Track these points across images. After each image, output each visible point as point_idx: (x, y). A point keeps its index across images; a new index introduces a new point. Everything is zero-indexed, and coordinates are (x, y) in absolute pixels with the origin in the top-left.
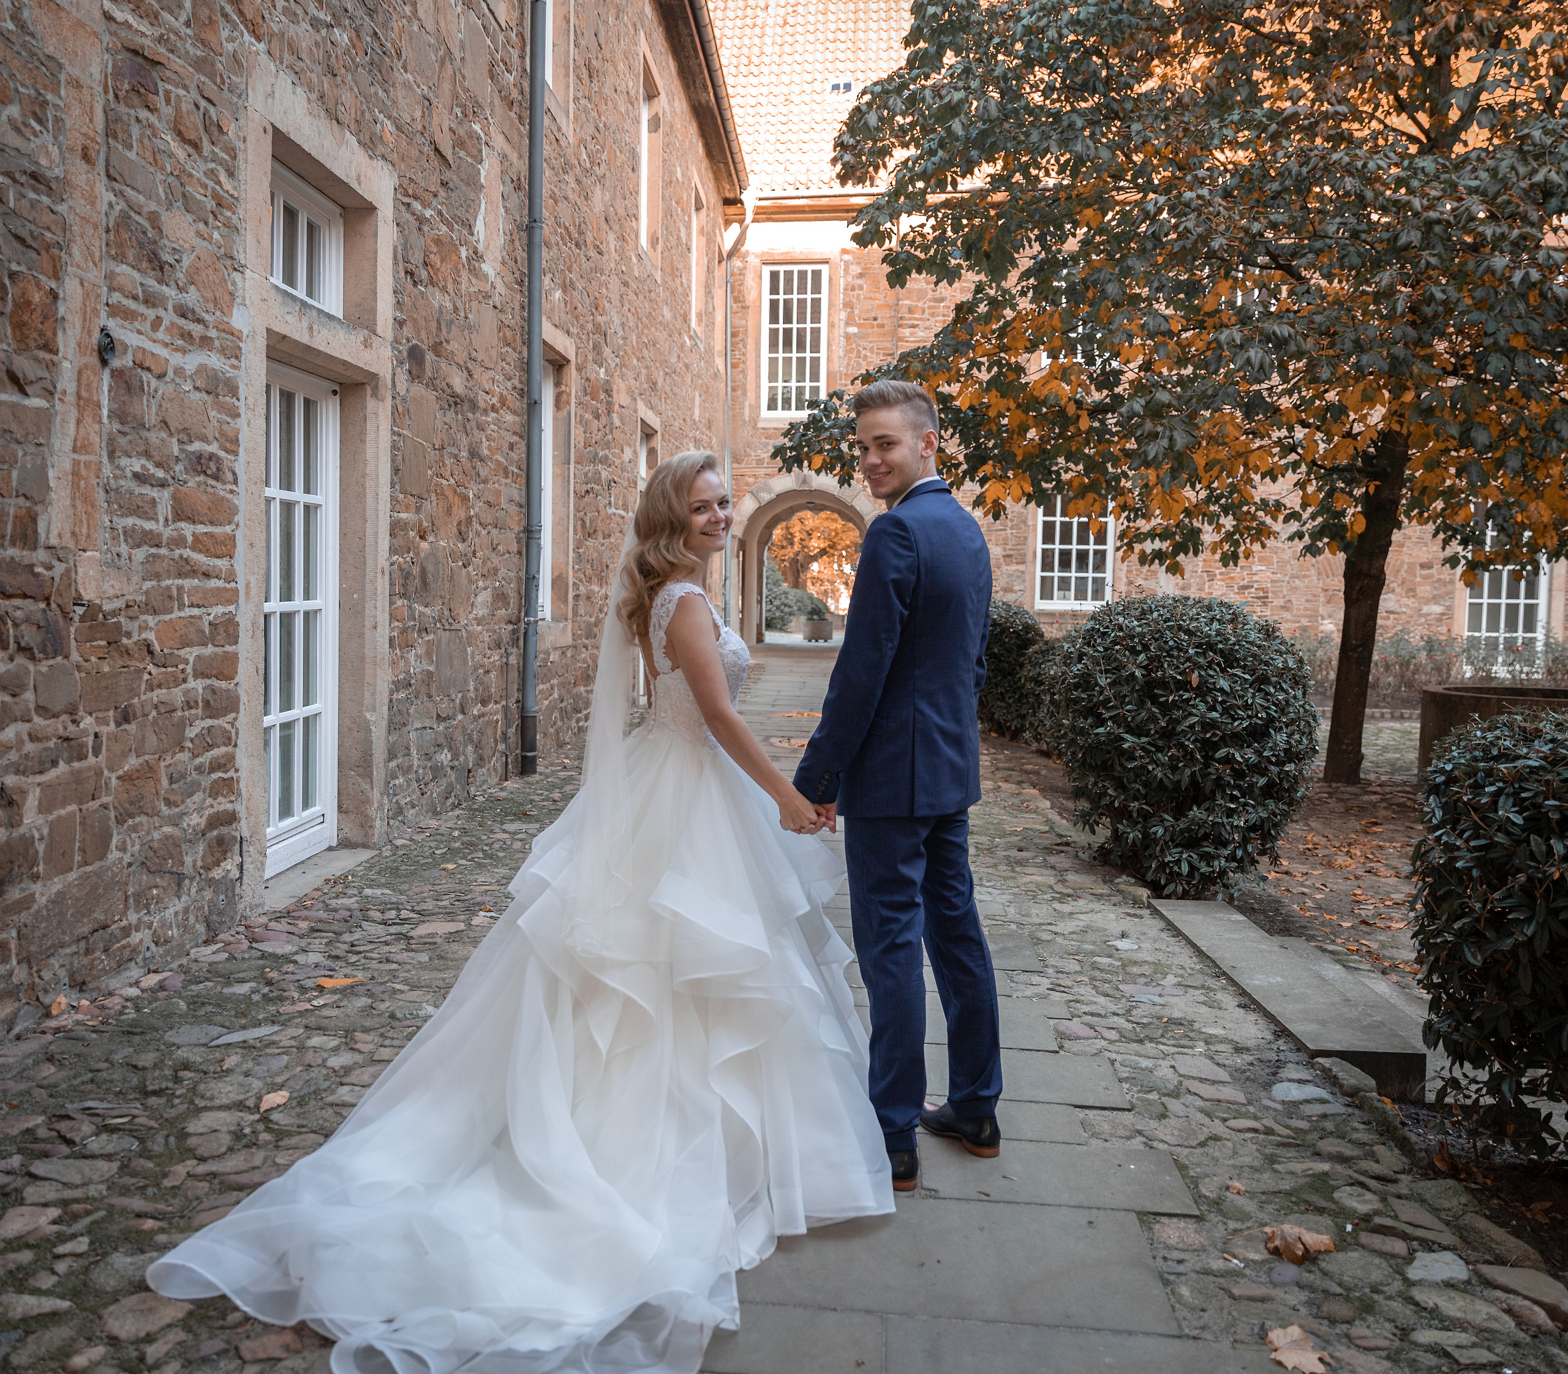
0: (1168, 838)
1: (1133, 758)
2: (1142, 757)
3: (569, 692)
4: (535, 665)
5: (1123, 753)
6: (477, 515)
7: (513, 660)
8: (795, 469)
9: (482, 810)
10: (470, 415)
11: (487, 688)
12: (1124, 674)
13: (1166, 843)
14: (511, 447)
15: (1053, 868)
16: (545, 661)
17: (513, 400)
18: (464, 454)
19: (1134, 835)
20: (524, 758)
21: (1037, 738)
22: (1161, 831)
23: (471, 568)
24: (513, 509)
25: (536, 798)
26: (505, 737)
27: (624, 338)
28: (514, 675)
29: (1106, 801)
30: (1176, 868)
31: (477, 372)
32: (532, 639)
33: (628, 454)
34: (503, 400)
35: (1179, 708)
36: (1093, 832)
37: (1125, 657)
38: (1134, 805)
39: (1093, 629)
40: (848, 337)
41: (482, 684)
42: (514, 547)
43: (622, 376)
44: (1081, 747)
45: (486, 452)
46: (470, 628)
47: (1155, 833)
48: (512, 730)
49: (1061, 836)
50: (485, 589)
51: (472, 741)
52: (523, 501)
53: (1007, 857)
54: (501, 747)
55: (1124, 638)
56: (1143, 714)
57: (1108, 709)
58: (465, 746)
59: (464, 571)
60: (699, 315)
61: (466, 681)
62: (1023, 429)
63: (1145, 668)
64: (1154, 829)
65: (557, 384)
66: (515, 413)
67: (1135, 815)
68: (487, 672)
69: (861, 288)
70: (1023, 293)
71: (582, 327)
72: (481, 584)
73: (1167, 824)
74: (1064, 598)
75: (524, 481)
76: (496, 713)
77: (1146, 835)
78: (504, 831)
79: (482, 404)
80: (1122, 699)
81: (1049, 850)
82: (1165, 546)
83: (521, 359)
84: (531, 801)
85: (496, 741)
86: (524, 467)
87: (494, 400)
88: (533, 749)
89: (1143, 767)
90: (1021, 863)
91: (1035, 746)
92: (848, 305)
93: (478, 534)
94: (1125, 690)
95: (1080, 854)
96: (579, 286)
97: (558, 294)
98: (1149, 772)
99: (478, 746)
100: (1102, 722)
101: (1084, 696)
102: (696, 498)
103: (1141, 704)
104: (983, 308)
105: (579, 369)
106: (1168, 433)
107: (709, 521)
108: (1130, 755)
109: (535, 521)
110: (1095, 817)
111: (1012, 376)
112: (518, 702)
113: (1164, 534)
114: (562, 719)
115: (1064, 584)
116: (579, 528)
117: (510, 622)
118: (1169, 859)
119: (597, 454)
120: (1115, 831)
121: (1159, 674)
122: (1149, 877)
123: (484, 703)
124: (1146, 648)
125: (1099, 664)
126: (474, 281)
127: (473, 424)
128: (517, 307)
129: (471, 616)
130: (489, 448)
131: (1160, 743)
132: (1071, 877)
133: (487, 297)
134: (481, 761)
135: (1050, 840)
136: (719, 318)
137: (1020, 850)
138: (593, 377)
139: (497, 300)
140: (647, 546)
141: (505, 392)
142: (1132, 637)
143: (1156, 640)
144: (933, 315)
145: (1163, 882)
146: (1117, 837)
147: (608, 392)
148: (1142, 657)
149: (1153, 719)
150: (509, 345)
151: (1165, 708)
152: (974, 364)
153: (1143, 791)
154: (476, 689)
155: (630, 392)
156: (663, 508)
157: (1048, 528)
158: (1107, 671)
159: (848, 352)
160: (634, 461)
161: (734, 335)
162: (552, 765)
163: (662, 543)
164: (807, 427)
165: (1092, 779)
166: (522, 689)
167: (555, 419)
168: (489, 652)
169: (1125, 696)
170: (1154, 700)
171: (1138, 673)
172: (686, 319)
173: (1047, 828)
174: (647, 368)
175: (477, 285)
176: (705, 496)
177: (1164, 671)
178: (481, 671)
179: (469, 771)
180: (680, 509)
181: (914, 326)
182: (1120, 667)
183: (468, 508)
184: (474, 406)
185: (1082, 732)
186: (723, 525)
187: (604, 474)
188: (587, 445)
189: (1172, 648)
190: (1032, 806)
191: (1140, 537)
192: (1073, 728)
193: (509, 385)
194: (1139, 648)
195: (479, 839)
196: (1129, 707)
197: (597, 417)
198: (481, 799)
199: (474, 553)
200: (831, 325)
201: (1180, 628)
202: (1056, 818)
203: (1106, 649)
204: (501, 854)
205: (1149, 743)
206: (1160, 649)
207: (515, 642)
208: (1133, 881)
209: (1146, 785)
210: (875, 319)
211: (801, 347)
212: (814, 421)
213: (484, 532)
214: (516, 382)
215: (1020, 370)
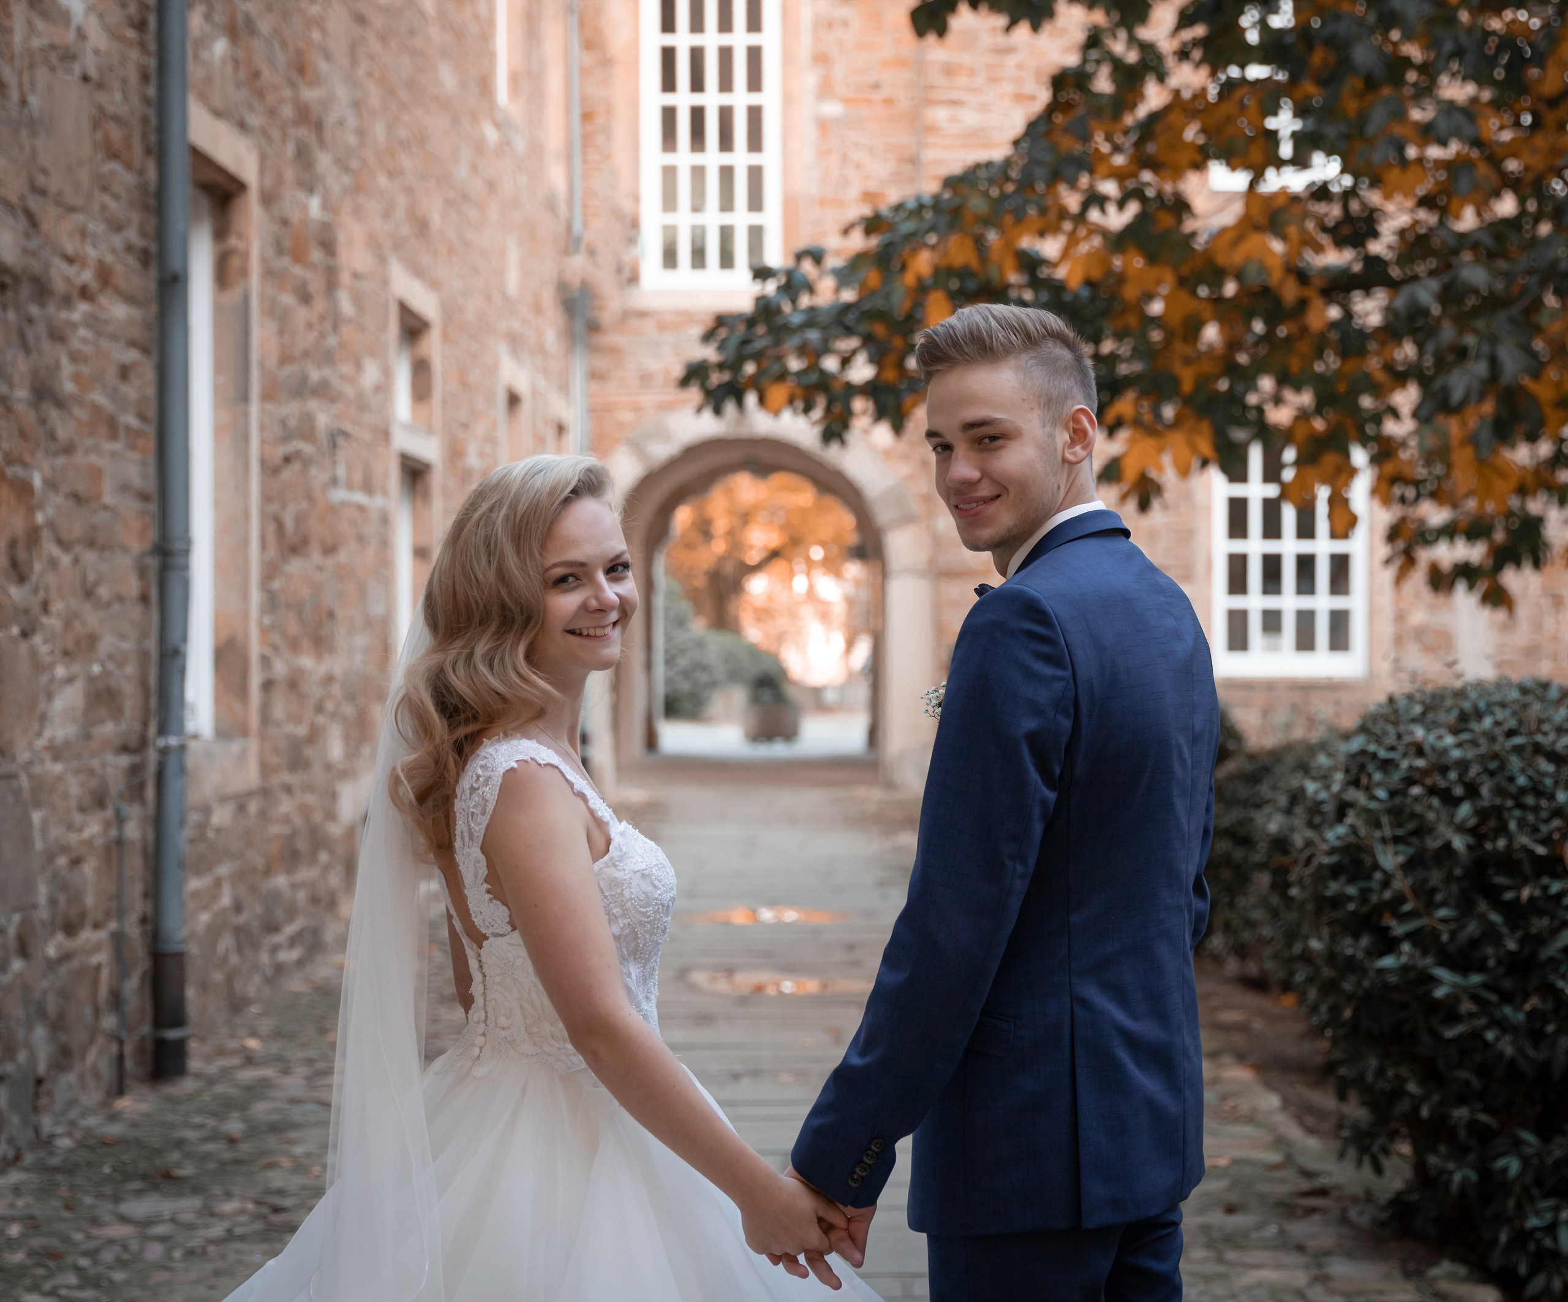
0: (1529, 1179)
1: (1453, 1017)
2: (1472, 1015)
3: (253, 889)
4: (181, 840)
5: (1434, 1007)
6: (51, 524)
7: (133, 831)
8: (730, 408)
9: (68, 1169)
10: (34, 310)
11: (76, 897)
12: (1433, 844)
13: (1526, 1189)
14: (124, 372)
15: (1300, 1248)
16: (202, 827)
17: (126, 271)
18: (22, 393)
19: (1460, 1176)
20: (160, 1045)
21: (1241, 951)
22: (1514, 1166)
23: (37, 639)
24: (129, 506)
25: (190, 1134)
26: (116, 1000)
27: (361, 133)
28: (135, 865)
29: (1403, 1106)
30: (1548, 1242)
31: (49, 215)
32: (173, 785)
33: (371, 374)
34: (104, 275)
35: (1542, 913)
36: (1378, 1169)
37: (1433, 810)
38: (1461, 1113)
39: (1363, 752)
40: (823, 125)
41: (64, 887)
42: (133, 587)
43: (358, 212)
44: (1350, 997)
45: (69, 387)
46: (38, 769)
47: (1505, 1170)
48: (132, 985)
49: (1308, 1174)
50: (70, 680)
51: (42, 1014)
52: (151, 486)
53: (1205, 1229)
54: (109, 1022)
55: (1426, 772)
56: (1472, 928)
57: (1403, 918)
58: (30, 1027)
59: (23, 647)
60: (514, 80)
61: (29, 886)
62: (1193, 328)
63: (1473, 831)
64: (1501, 1163)
65: (221, 233)
66: (130, 299)
67: (1462, 1134)
68: (76, 862)
69: (845, 24)
70: (1183, 54)
71: (272, 113)
72: (60, 671)
73: (1527, 1151)
74: (1274, 648)
75: (151, 444)
76: (97, 948)
77: (1486, 1174)
78: (124, 1219)
79: (59, 286)
80: (1427, 897)
81: (1287, 1209)
82: (1474, 553)
83: (143, 188)
84: (180, 1144)
85: (97, 1012)
86: (152, 412)
87: (87, 276)
88: (179, 1021)
89: (1476, 1035)
90: (1234, 1240)
91: (1232, 966)
92: (821, 59)
93: (53, 563)
94: (1435, 877)
95: (1353, 1213)
96: (265, 26)
97: (220, 47)
98: (1487, 1045)
99: (58, 1025)
100: (1389, 945)
101: (1352, 890)
102: (557, 557)
103: (1466, 907)
104: (1103, 84)
105: (268, 199)
106: (1486, 349)
107: (584, 607)
108: (1448, 1011)
109: (176, 530)
110: (1381, 1141)
111: (1166, 220)
112: (144, 920)
113: (1475, 531)
114: (240, 950)
115: (1272, 621)
116: (271, 538)
117: (125, 749)
118: (1533, 1222)
119: (304, 379)
120: (1420, 1167)
121: (1501, 843)
122: (1496, 1260)
123: (70, 928)
124: (1472, 791)
125: (1378, 825)
126: (40, 24)
127: (41, 328)
128: (133, 78)
129: (41, 743)
130: (77, 378)
131: (1507, 984)
132: (1340, 1268)
133: (69, 56)
134: (64, 1057)
135: (1288, 1184)
136: (554, 82)
137: (1230, 1210)
138: (295, 216)
139: (90, 64)
140: (452, 653)
141: (109, 258)
142: (1444, 770)
143: (1492, 774)
144: (994, 80)
145: (1523, 1269)
146: (1424, 1178)
147: (328, 246)
148: (1465, 810)
149: (1491, 935)
150: (114, 156)
151: (1516, 913)
152: (1096, 199)
153: (1476, 1083)
154: (53, 902)
155: (374, 244)
156: (487, 575)
157: (1238, 509)
158: (1396, 840)
159: (823, 153)
160: (384, 388)
161: (587, 117)
162: (221, 1052)
163: (481, 649)
164: (751, 322)
165: (1373, 1063)
166: (154, 891)
167: (218, 309)
168: (78, 818)
169: (1434, 891)
170: (1493, 895)
171: (1459, 843)
172: (486, 85)
173: (1275, 1157)
174: (409, 191)
175: (45, 34)
176: (576, 554)
177: (1510, 837)
178: (62, 861)
179: (39, 1082)
180: (524, 579)
181: (954, 103)
182: (1423, 830)
183: (31, 511)
184: (42, 290)
185: (1351, 966)
186: (614, 616)
187: (323, 419)
188: (285, 359)
189: (1523, 791)
190: (1244, 1106)
191: (1425, 536)
192: (1331, 957)
193: (117, 241)
194: (1458, 791)
195: (67, 1240)
196: (1443, 913)
197: (306, 298)
198: (65, 1143)
199: (45, 607)
200: (788, 100)
201: (1538, 749)
202: (1294, 1132)
203: (1392, 794)
204: (119, 1276)
205: (1485, 986)
206: (1499, 791)
207: (136, 792)
208: (1462, 1270)
209: (1482, 1071)
210: (876, 86)
211: (726, 142)
212: (765, 310)
213: (66, 560)
214: (132, 234)
215: (1181, 207)
